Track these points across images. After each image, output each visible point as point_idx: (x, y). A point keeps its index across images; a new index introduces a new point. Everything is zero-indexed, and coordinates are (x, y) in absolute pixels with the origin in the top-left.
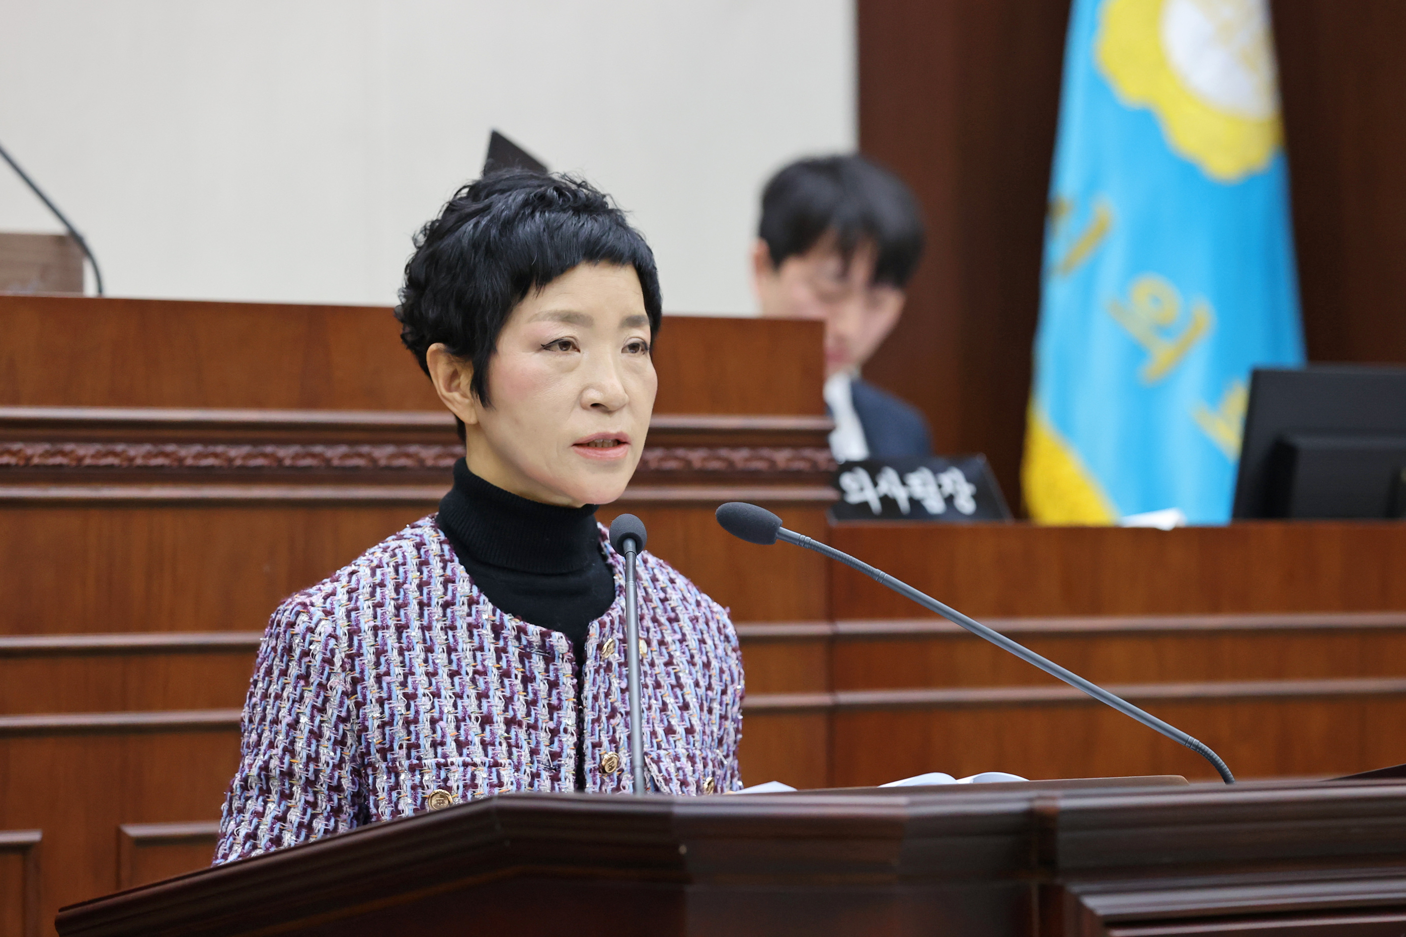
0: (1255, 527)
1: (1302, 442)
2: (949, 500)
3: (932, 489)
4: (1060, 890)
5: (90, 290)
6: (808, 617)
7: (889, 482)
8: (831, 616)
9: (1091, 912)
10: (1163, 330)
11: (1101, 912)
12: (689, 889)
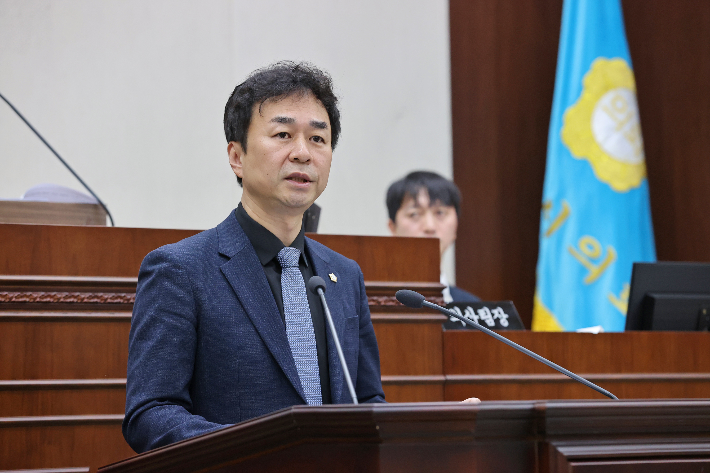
0: (635, 333)
1: (656, 296)
2: (497, 321)
3: (490, 316)
4: (547, 445)
5: (109, 224)
6: (434, 373)
7: (470, 313)
8: (444, 373)
9: (561, 454)
10: (593, 260)
11: (566, 454)
12: (381, 445)
